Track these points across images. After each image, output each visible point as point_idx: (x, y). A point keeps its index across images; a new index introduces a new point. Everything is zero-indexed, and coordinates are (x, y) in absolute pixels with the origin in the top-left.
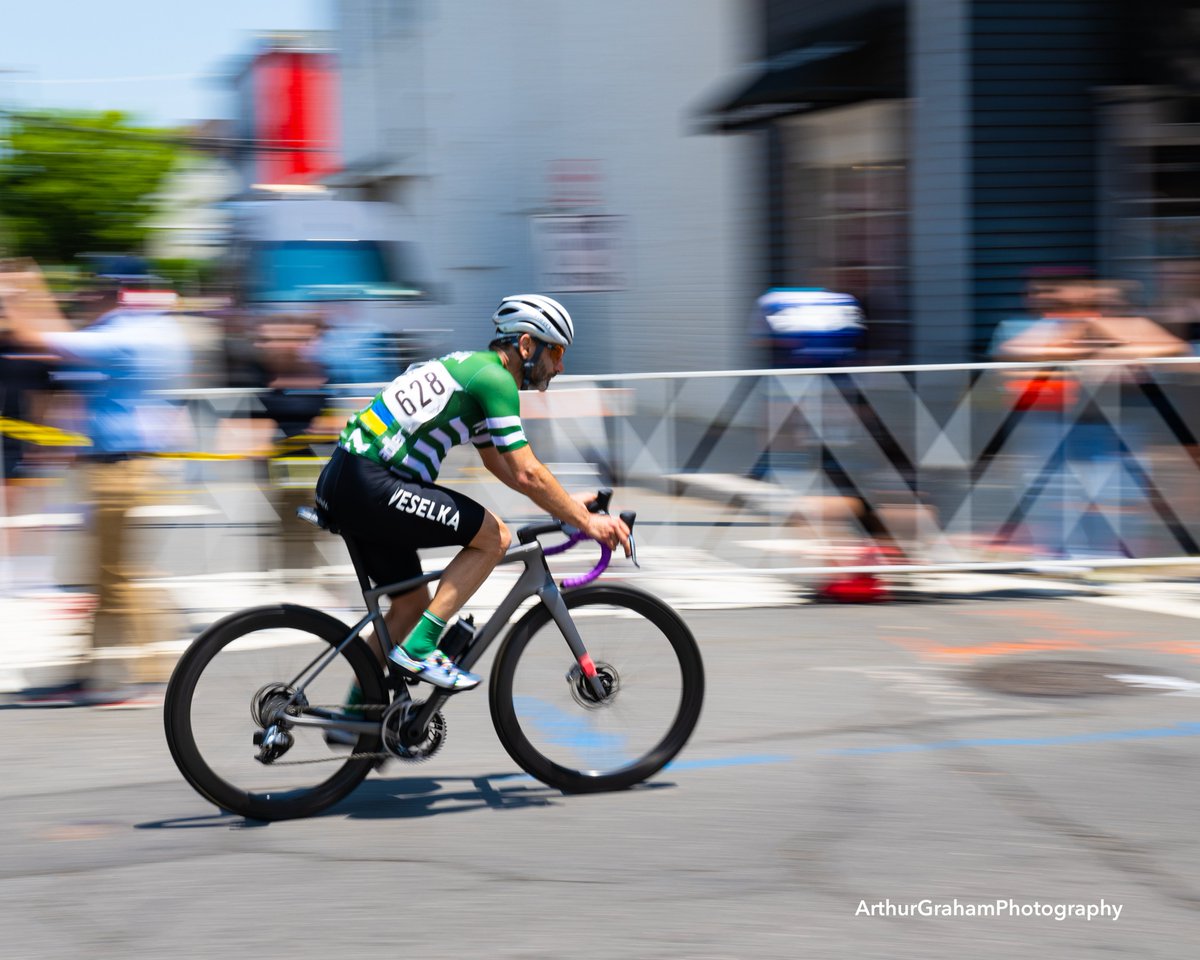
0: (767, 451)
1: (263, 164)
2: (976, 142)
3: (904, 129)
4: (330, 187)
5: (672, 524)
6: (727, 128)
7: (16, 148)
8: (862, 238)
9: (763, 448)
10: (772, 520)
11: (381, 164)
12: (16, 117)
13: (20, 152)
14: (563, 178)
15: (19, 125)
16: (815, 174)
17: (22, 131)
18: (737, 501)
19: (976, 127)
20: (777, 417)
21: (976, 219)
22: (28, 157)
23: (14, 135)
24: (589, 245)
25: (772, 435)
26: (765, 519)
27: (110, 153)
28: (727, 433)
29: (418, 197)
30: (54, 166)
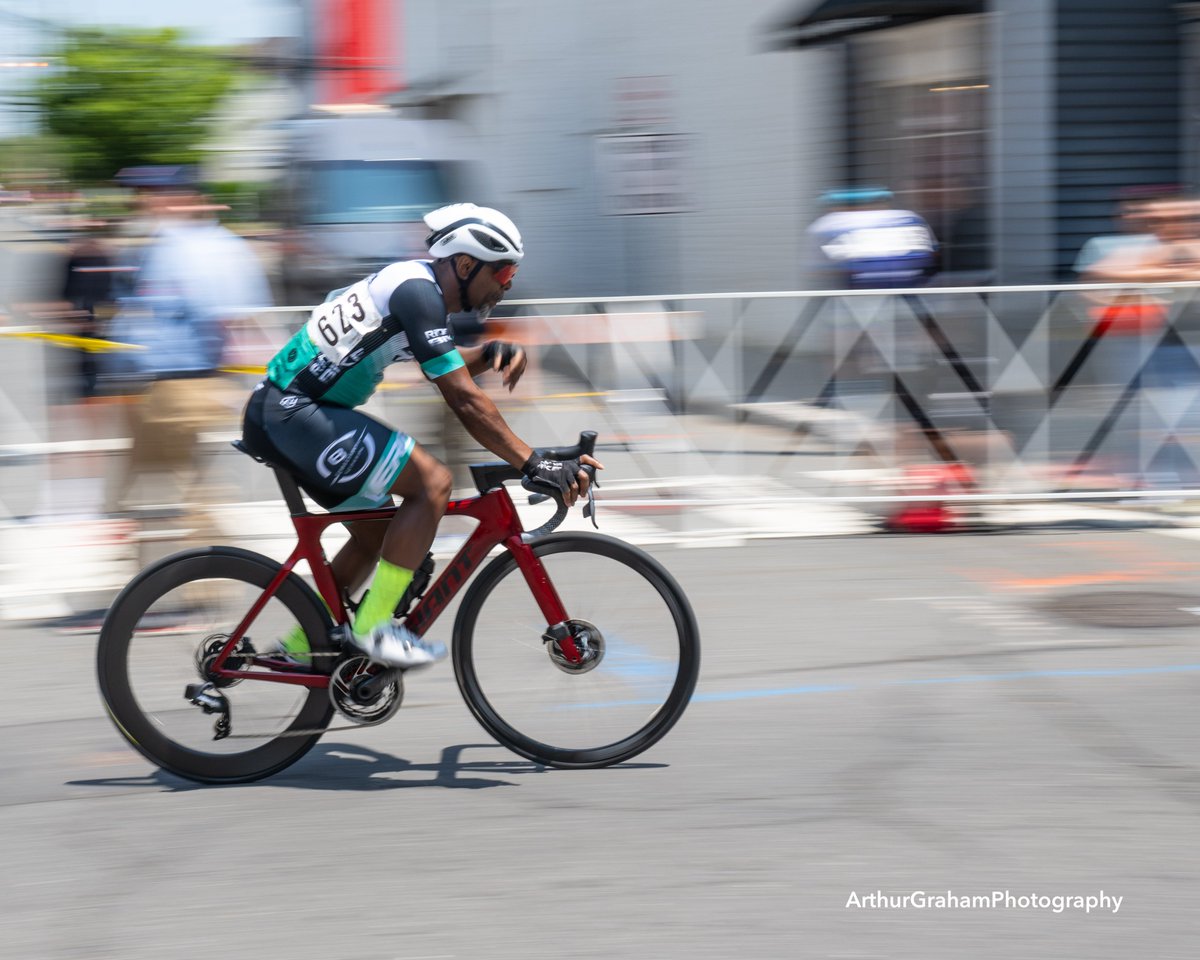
0: (833, 380)
1: (324, 83)
2: (1060, 59)
3: (981, 44)
4: (394, 106)
5: (738, 453)
6: (803, 43)
7: (70, 65)
8: (939, 159)
9: (828, 377)
10: (837, 449)
11: (441, 83)
12: (70, 33)
13: (75, 69)
14: (631, 97)
15: (74, 41)
16: (892, 92)
17: (77, 48)
18: (803, 429)
19: (1060, 43)
20: (843, 344)
21: (1060, 139)
22: (80, 76)
23: (68, 52)
24: (657, 165)
25: (838, 363)
26: (830, 448)
27: (164, 71)
28: (789, 362)
29: (484, 116)
30: (108, 85)
